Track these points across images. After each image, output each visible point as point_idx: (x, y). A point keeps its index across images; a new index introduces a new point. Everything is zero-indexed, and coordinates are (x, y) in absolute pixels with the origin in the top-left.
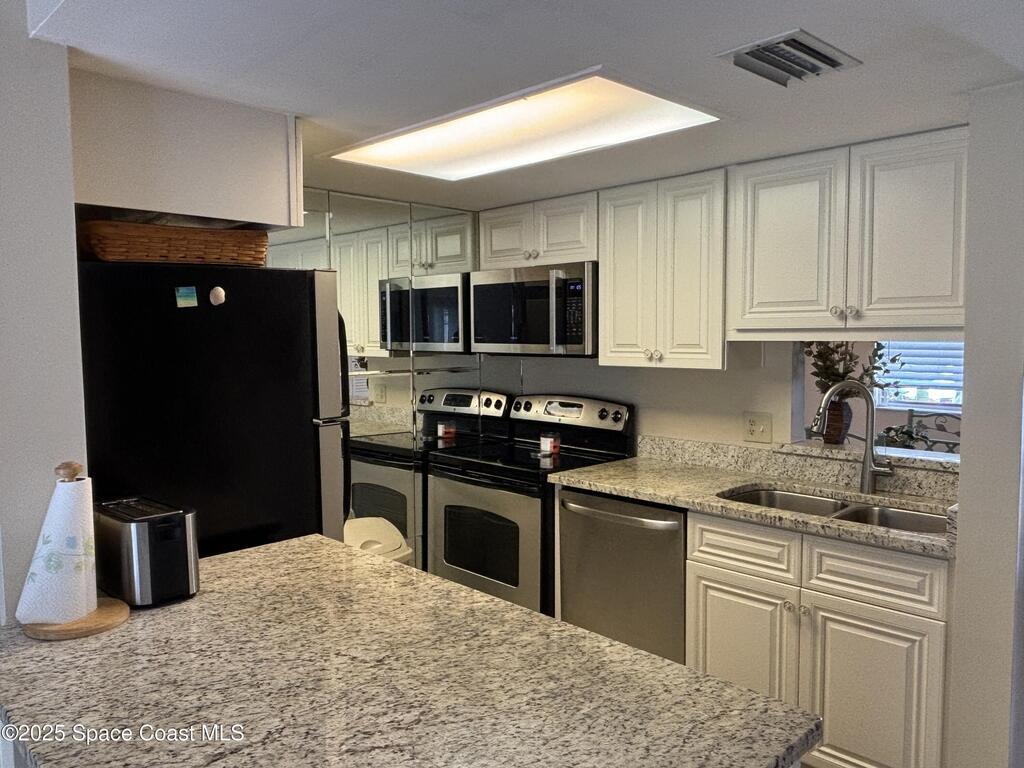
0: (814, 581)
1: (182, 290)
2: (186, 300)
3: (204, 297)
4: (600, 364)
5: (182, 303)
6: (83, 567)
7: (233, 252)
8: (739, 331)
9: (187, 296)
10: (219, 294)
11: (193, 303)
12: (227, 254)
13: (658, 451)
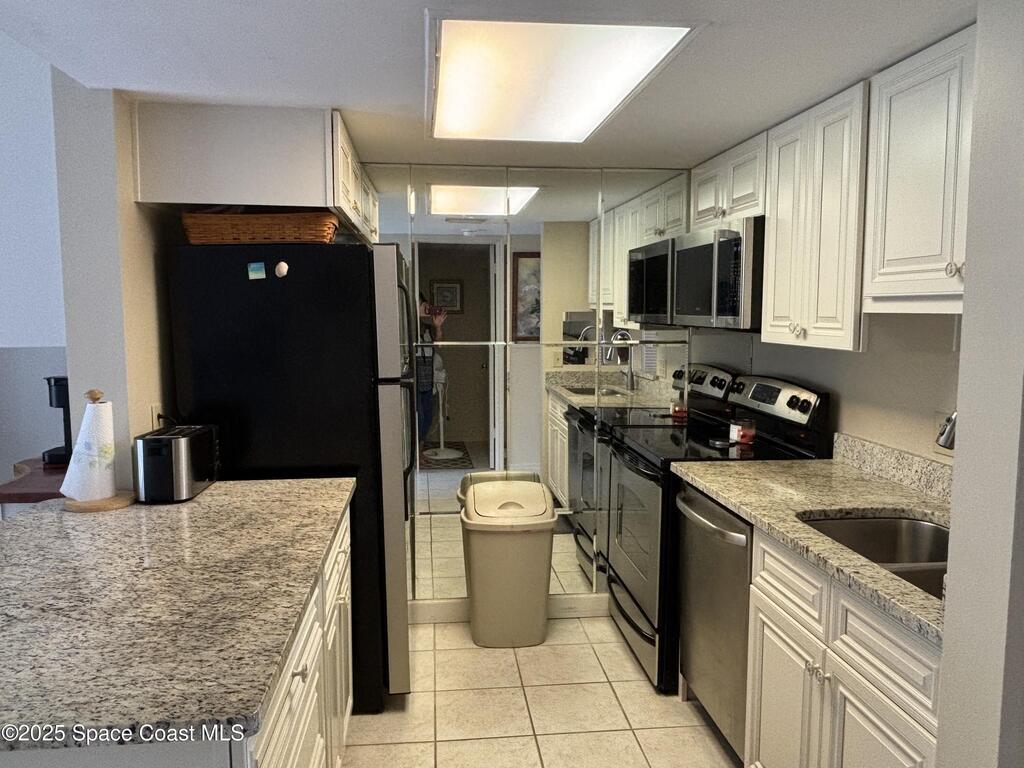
0: (838, 643)
1: (252, 266)
2: (256, 273)
3: (270, 269)
4: (763, 341)
5: (253, 276)
6: (97, 465)
7: (295, 232)
8: (876, 299)
9: (258, 270)
10: (283, 268)
11: (262, 275)
12: (289, 234)
13: (850, 454)
